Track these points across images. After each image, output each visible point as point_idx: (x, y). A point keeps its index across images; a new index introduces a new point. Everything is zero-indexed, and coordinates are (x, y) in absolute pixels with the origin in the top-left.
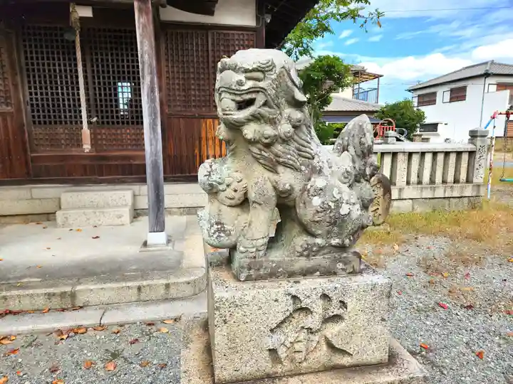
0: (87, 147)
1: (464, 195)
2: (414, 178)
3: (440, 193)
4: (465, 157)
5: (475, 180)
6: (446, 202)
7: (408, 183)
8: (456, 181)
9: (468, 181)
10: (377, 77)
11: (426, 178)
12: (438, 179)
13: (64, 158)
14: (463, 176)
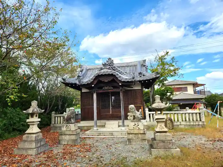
0: (111, 113)
1: (199, 124)
2: (184, 119)
3: (192, 124)
4: (198, 114)
5: (202, 120)
6: (195, 126)
7: (183, 121)
8: (197, 120)
9: (200, 120)
10: (203, 85)
11: (187, 119)
12: (191, 120)
13: (106, 115)
14: (199, 119)
